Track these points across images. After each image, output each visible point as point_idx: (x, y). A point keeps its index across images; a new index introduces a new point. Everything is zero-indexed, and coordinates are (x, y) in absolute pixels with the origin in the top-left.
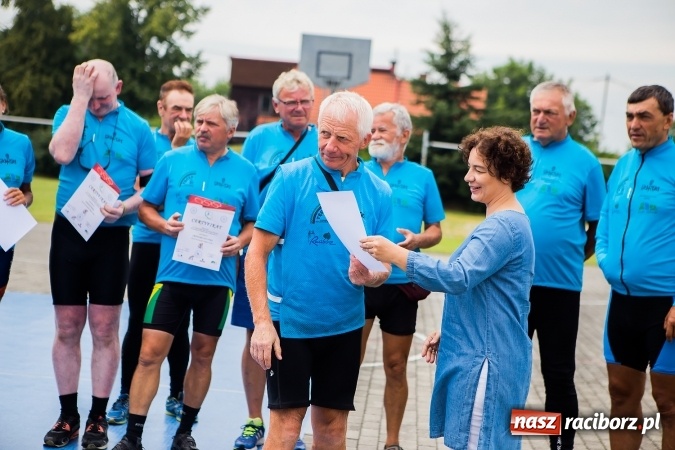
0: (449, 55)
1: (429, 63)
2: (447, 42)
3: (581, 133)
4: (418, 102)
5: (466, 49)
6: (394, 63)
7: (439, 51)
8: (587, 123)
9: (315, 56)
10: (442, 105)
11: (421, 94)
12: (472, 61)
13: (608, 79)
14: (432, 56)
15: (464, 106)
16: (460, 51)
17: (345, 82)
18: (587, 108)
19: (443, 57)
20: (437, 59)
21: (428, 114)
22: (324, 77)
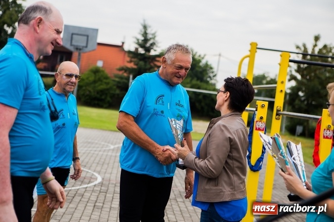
0: (146, 40)
1: (136, 43)
2: (145, 34)
3: (208, 79)
4: (131, 62)
5: (154, 38)
6: (123, 43)
7: (141, 38)
8: (211, 75)
9: (70, 35)
10: (142, 63)
11: (132, 57)
12: (156, 43)
13: (220, 55)
14: (138, 40)
15: (152, 64)
16: (151, 38)
17: (84, 49)
18: (211, 68)
19: (142, 40)
20: (140, 41)
21: (135, 67)
22: (74, 46)
